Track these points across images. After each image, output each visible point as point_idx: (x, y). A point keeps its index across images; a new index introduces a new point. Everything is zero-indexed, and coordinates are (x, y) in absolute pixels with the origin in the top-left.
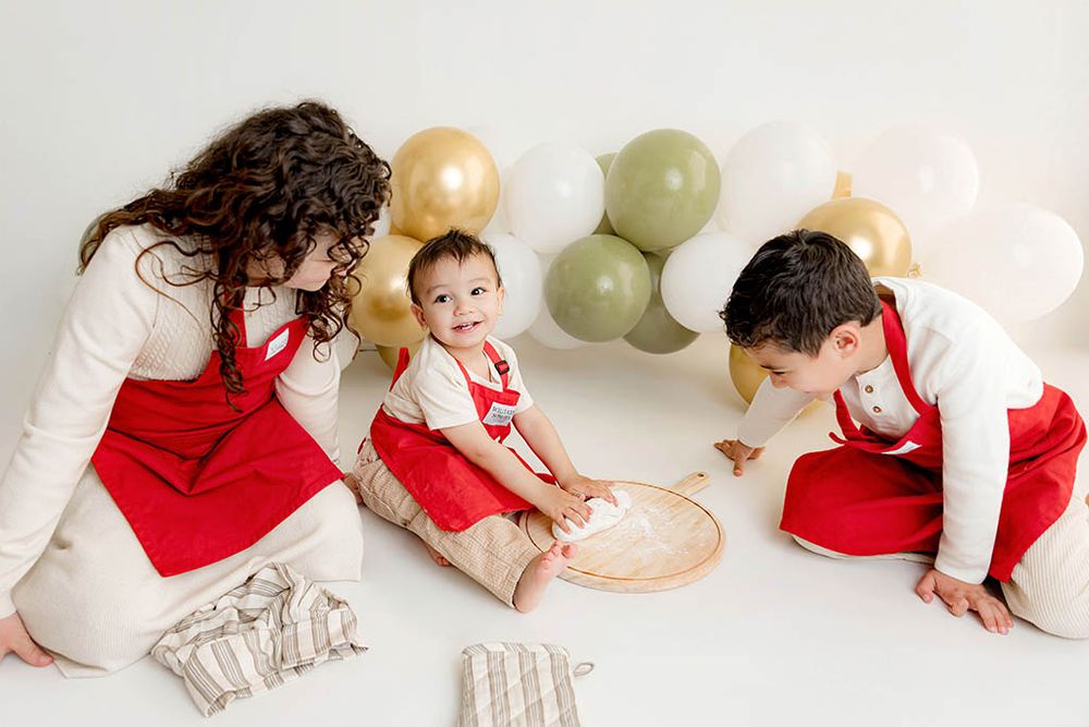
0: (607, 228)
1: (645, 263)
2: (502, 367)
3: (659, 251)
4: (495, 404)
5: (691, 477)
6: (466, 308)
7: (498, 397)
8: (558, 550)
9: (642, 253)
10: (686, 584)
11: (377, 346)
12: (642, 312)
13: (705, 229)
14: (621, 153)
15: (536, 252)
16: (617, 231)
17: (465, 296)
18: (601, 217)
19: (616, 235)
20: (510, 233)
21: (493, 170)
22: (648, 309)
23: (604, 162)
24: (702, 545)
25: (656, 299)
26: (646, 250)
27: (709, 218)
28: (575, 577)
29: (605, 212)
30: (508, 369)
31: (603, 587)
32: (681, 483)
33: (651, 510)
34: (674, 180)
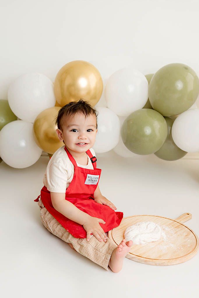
0: (149, 106)
1: (165, 122)
2: (94, 160)
3: (171, 116)
4: (88, 175)
5: (184, 215)
6: (84, 137)
7: (90, 172)
8: (124, 244)
9: (164, 117)
10: (183, 262)
11: (48, 154)
12: (163, 143)
13: (192, 107)
14: (156, 74)
15: (118, 116)
16: (153, 108)
17: (84, 131)
18: (147, 101)
19: (153, 109)
20: (107, 107)
21: (100, 80)
22: (166, 141)
23: (148, 77)
24: (189, 245)
25: (170, 137)
26: (166, 116)
27: (194, 103)
28: (133, 258)
29: (148, 99)
30: (96, 160)
31: (146, 262)
32: (179, 218)
33: (166, 229)
34: (179, 85)
